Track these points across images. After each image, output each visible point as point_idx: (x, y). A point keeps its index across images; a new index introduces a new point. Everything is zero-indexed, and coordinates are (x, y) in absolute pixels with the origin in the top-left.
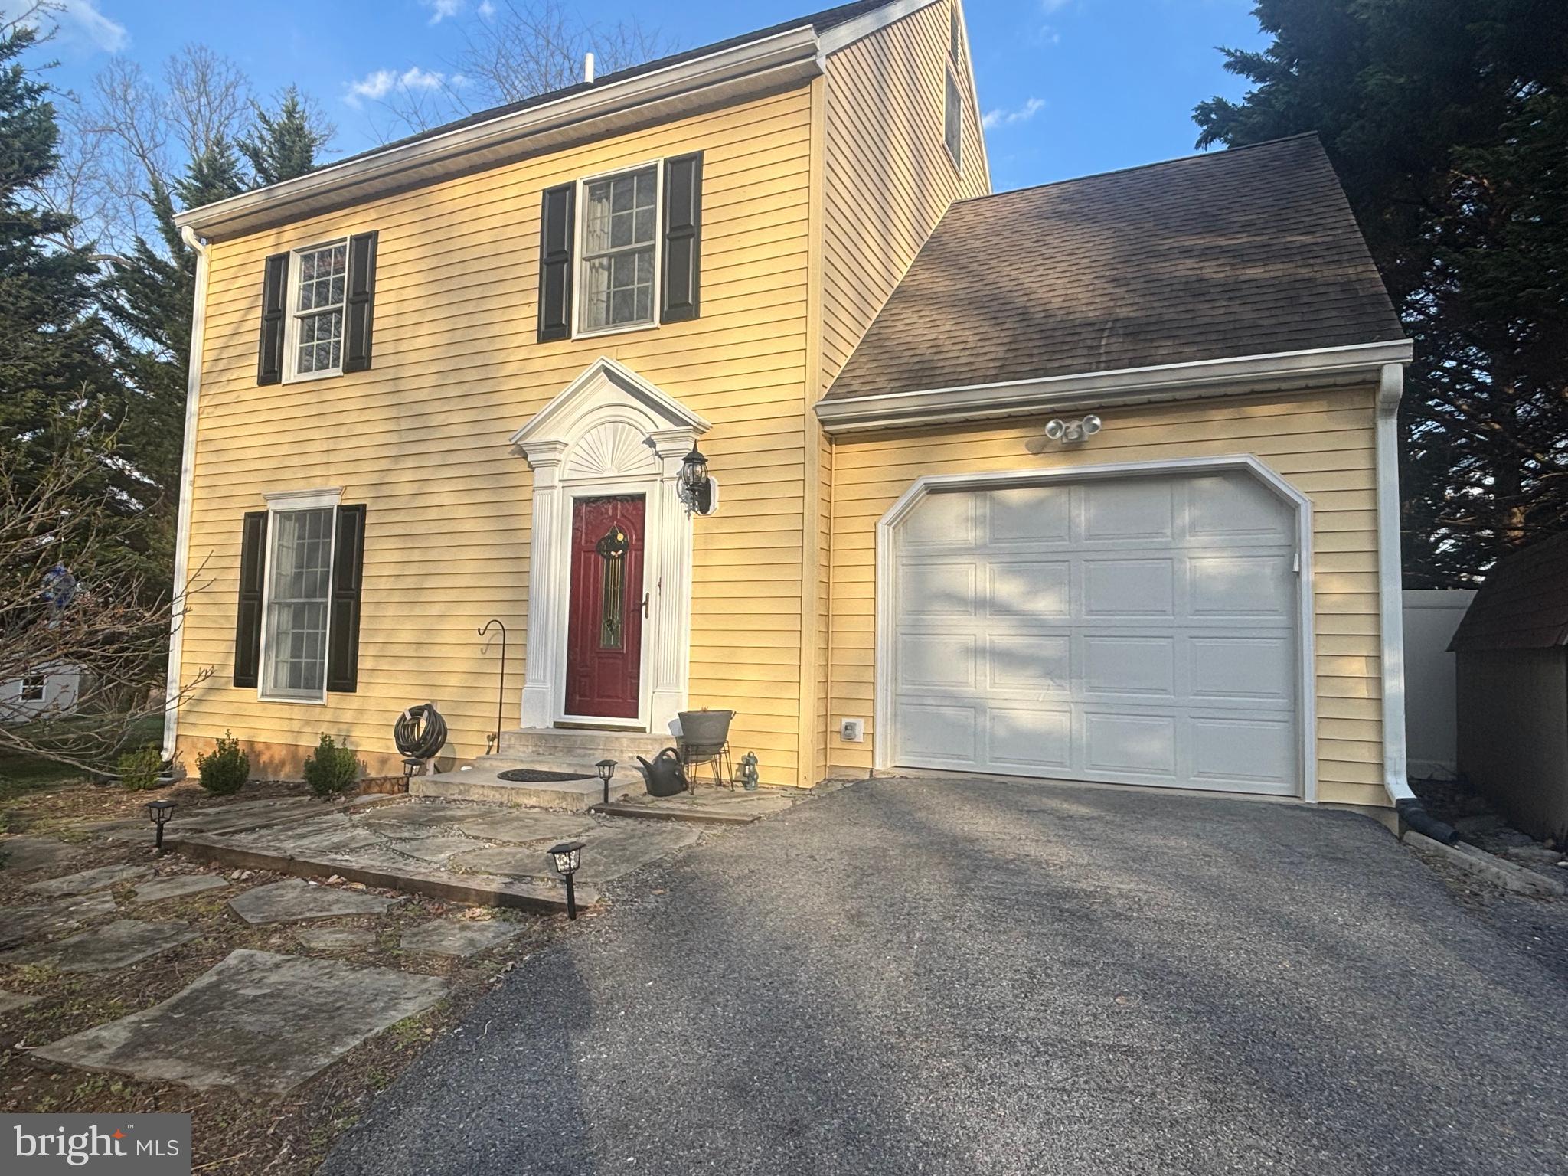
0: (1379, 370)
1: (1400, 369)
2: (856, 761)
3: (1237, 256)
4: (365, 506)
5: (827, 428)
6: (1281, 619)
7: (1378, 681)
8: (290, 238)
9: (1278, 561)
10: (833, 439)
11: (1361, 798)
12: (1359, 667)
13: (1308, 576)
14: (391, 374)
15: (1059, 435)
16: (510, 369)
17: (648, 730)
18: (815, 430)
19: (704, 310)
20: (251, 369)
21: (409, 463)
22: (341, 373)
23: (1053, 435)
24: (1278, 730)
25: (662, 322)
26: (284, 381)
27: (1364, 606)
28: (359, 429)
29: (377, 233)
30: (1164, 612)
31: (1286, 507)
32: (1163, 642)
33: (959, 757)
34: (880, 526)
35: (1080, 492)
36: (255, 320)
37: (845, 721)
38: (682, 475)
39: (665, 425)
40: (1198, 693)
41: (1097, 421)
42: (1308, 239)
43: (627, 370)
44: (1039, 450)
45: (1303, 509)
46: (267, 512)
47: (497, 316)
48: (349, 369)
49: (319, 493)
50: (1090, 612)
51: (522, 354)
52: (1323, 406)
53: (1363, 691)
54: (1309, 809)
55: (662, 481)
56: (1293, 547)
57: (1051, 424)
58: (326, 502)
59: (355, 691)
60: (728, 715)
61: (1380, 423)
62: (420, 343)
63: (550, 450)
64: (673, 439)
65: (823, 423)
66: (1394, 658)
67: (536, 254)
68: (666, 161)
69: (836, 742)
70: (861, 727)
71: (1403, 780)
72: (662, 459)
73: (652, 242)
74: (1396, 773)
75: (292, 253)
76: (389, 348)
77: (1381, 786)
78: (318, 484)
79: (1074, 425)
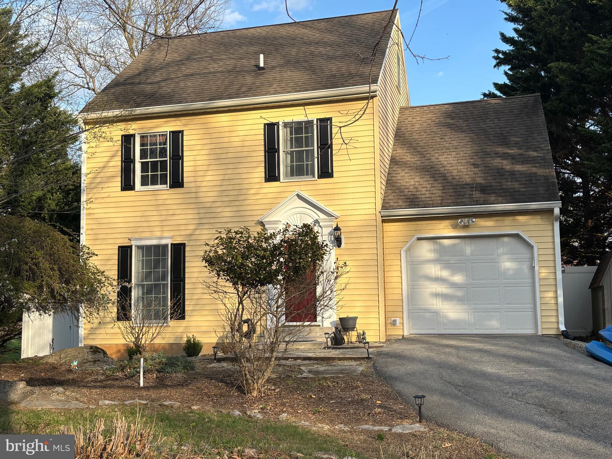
0: (554, 208)
1: (559, 209)
2: (397, 332)
3: (513, 158)
4: (185, 243)
5: (383, 218)
6: (530, 280)
7: (556, 298)
8: (133, 128)
9: (528, 263)
10: (383, 221)
11: (553, 332)
12: (551, 294)
13: (536, 268)
14: (194, 190)
15: (462, 223)
16: (253, 191)
17: (321, 326)
18: (380, 219)
19: (335, 174)
20: (117, 183)
21: (206, 226)
22: (168, 188)
23: (461, 223)
24: (530, 314)
25: (318, 178)
26: (136, 190)
27: (552, 276)
28: (178, 212)
29: (183, 131)
30: (496, 279)
31: (530, 246)
32: (496, 288)
33: (432, 329)
34: (402, 251)
35: (468, 241)
36: (117, 162)
37: (392, 319)
38: (330, 234)
39: (322, 216)
40: (507, 304)
41: (474, 220)
42: (535, 154)
43: (305, 195)
44: (455, 227)
45: (535, 247)
46: (132, 246)
47: (245, 171)
48: (171, 187)
49: (161, 238)
50: (473, 280)
51: (257, 186)
52: (539, 217)
53: (553, 301)
54: (540, 336)
55: (322, 236)
56: (532, 258)
57: (460, 220)
58: (164, 242)
59: (184, 319)
60: (356, 318)
61: (555, 223)
62: (208, 178)
63: (275, 224)
64: (325, 222)
65: (382, 217)
66: (560, 292)
67: (262, 148)
68: (317, 119)
69: (389, 326)
70: (398, 320)
71: (563, 326)
72: (322, 228)
73: (312, 148)
74: (562, 324)
75: (136, 135)
76: (192, 179)
77: (558, 328)
78: (158, 234)
79: (466, 220)
